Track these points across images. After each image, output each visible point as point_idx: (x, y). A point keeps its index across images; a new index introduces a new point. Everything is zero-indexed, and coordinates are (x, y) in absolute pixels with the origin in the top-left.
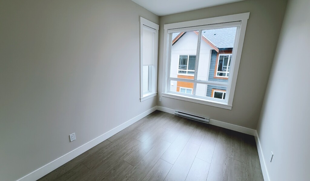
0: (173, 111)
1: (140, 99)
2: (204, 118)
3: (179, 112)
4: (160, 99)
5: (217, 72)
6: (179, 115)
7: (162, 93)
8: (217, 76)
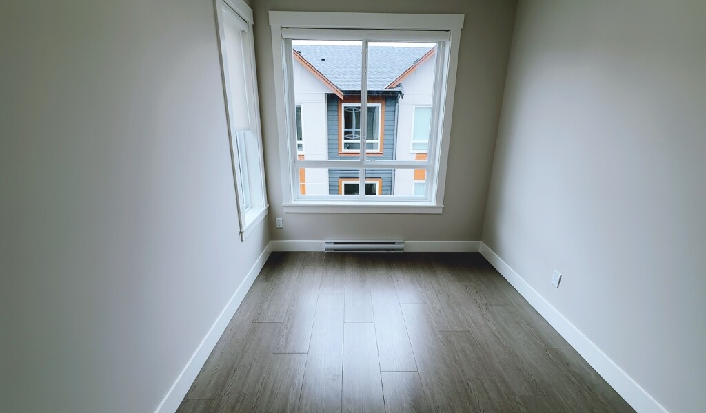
0: (320, 245)
1: (241, 233)
2: (394, 243)
3: (335, 243)
4: (280, 221)
5: (344, 141)
6: (335, 250)
7: (283, 204)
8: (344, 151)
